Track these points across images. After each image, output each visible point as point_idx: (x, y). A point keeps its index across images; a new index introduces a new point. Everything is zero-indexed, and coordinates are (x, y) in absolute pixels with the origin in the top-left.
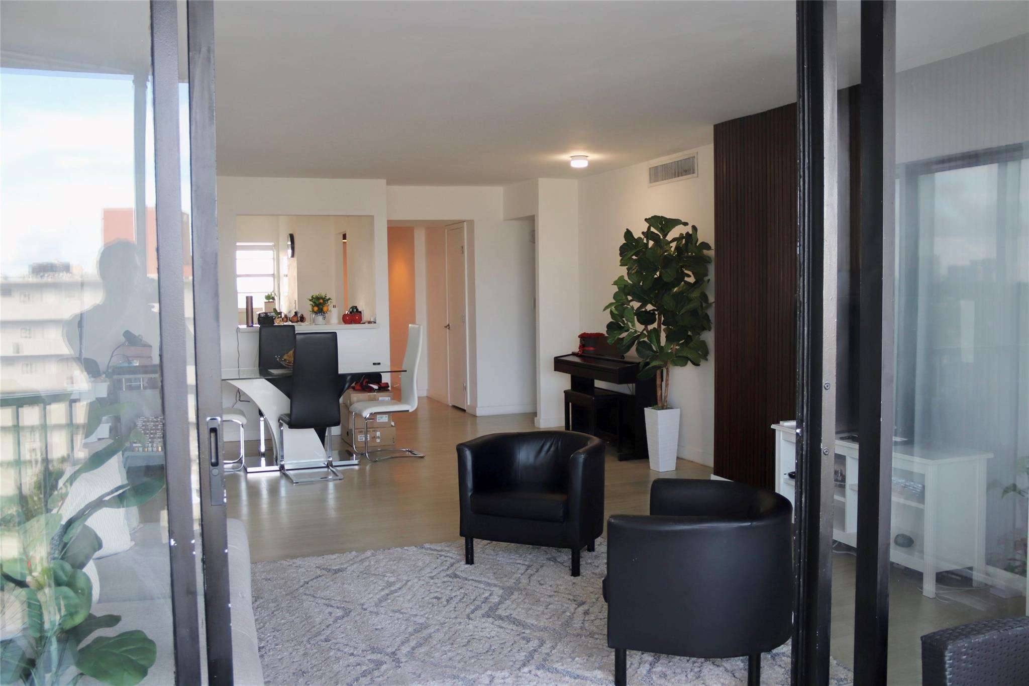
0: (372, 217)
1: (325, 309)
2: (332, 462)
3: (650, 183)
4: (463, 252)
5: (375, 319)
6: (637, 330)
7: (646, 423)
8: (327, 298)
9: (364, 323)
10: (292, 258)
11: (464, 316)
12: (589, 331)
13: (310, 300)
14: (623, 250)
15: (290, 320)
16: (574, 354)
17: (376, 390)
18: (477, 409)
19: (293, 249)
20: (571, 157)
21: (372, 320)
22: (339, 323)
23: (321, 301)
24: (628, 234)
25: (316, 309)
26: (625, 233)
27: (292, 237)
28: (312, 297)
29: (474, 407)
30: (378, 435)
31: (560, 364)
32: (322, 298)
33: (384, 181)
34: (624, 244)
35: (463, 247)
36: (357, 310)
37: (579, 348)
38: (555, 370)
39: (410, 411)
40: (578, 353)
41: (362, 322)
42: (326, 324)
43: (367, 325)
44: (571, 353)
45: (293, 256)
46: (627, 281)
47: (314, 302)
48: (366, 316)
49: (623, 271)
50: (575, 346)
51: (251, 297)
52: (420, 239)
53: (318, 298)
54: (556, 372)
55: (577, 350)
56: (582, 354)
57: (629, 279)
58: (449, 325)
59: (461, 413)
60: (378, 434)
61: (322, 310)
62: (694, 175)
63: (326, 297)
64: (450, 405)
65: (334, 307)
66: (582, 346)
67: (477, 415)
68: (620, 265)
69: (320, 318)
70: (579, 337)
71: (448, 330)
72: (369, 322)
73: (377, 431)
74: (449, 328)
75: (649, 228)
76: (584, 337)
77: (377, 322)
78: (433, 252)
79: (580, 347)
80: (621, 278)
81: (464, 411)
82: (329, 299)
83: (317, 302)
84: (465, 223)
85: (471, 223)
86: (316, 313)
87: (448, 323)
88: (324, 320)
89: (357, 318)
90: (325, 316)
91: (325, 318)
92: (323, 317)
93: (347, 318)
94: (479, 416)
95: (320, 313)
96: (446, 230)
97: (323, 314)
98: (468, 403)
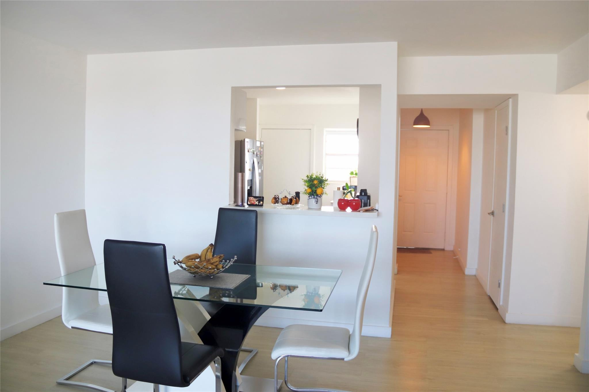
0: (379, 86)
1: (319, 191)
5: (379, 206)
8: (324, 179)
9: (367, 211)
11: (504, 206)
18: (507, 314)
21: (377, 208)
23: (316, 182)
25: (310, 191)
28: (307, 177)
29: (506, 310)
32: (318, 179)
33: (393, 44)
35: (507, 128)
47: (308, 183)
52: (479, 123)
53: (313, 179)
59: (494, 310)
61: (316, 192)
63: (322, 177)
64: (488, 294)
67: (507, 322)
69: (313, 201)
71: (492, 217)
72: (372, 211)
74: (494, 216)
77: (379, 211)
81: (497, 309)
82: (326, 180)
83: (312, 184)
84: (510, 99)
85: (515, 97)
86: (310, 195)
87: (493, 210)
88: (317, 203)
89: (354, 204)
90: (317, 199)
91: (317, 201)
92: (315, 201)
93: (343, 203)
94: (510, 324)
95: (313, 197)
96: (496, 111)
97: (315, 197)
98: (500, 303)
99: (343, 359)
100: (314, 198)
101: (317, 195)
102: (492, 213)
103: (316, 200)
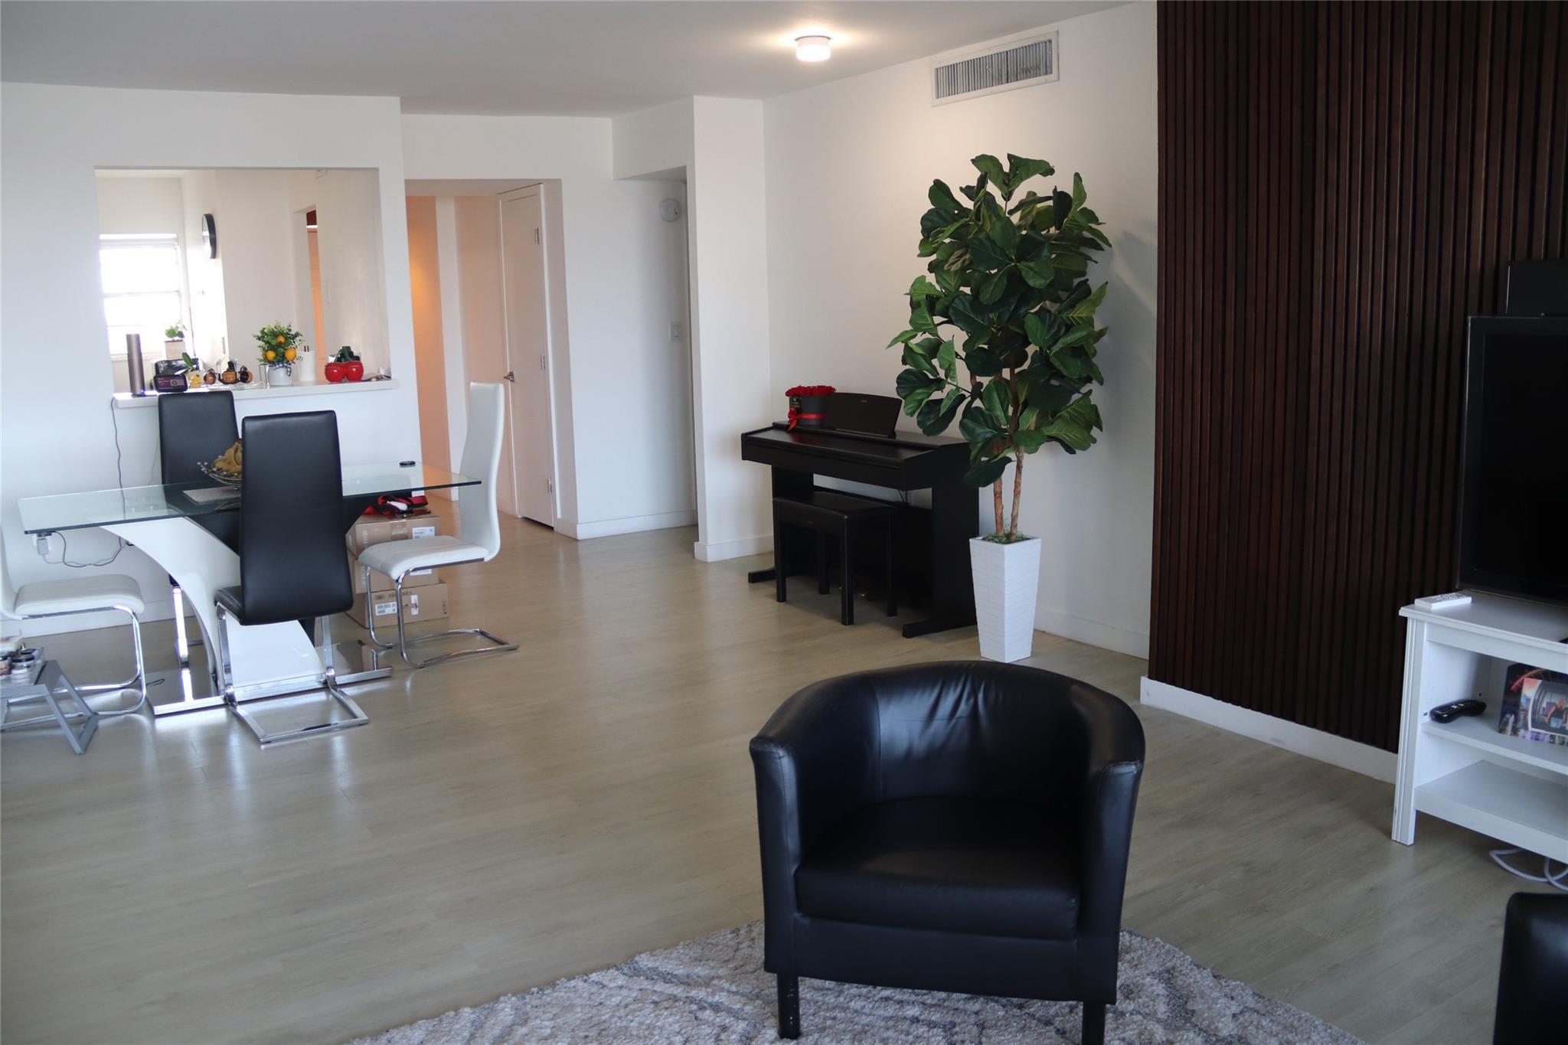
0: (377, 170)
1: (289, 354)
2: (334, 678)
3: (937, 97)
4: (538, 240)
5: (389, 371)
6: (960, 385)
7: (973, 567)
8: (293, 333)
9: (369, 380)
10: (213, 260)
11: (543, 359)
12: (806, 383)
13: (259, 339)
14: (930, 225)
15: (220, 380)
16: (777, 427)
17: (404, 512)
18: (578, 526)
19: (213, 243)
20: (797, 39)
21: (382, 372)
22: (318, 382)
23: (281, 339)
24: (939, 190)
25: (271, 355)
26: (932, 191)
27: (210, 221)
28: (263, 332)
29: (572, 523)
30: (413, 602)
31: (753, 446)
32: (282, 333)
33: (395, 101)
34: (930, 212)
35: (537, 232)
36: (351, 354)
37: (789, 417)
38: (744, 458)
39: (487, 559)
40: (788, 426)
41: (363, 378)
42: (292, 385)
43: (374, 384)
44: (771, 425)
45: (214, 255)
46: (934, 286)
47: (267, 342)
48: (369, 366)
49: (920, 267)
50: (782, 413)
51: (138, 337)
52: (447, 217)
53: (275, 334)
54: (747, 462)
55: (784, 418)
56: (797, 427)
57: (937, 282)
58: (511, 374)
59: (546, 534)
60: (414, 599)
61: (284, 356)
62: (1049, 76)
63: (290, 330)
64: (520, 517)
65: (306, 349)
66: (795, 413)
67: (579, 538)
68: (919, 256)
69: (280, 373)
70: (788, 393)
71: (510, 382)
72: (379, 378)
73: (411, 594)
74: (512, 381)
76: (796, 394)
77: (393, 376)
78: (472, 241)
79: (791, 414)
80: (920, 282)
81: (551, 528)
82: (297, 335)
83: (274, 342)
84: (541, 185)
85: (555, 185)
86: (272, 363)
87: (509, 371)
88: (289, 375)
89: (354, 370)
90: (289, 368)
91: (290, 372)
92: (286, 372)
93: (335, 371)
94: (581, 541)
95: (281, 365)
96: (500, 204)
97: (285, 365)
98: (557, 515)
99: (482, 559)
100: (283, 367)
101: (287, 362)
102: (510, 377)
103: (287, 370)
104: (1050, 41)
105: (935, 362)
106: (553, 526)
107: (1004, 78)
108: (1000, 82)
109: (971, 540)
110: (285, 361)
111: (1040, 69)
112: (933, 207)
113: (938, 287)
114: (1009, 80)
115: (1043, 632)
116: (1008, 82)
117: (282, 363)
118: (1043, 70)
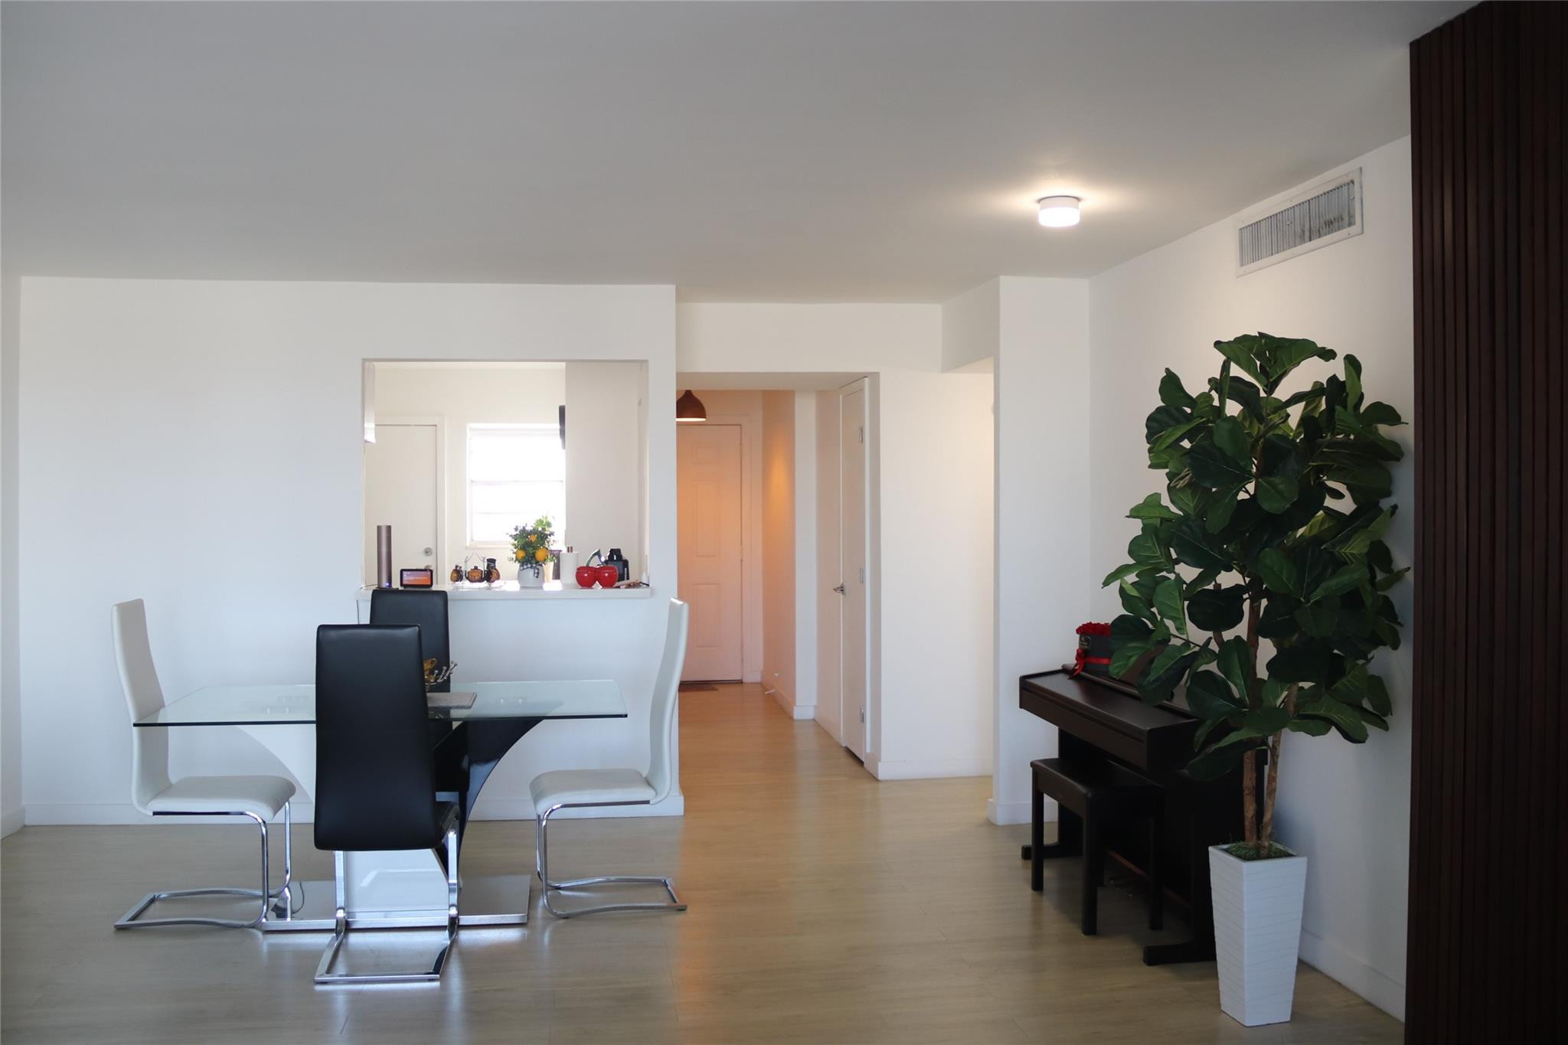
0: (646, 363)
1: (538, 556)
3: (1242, 265)
4: (862, 440)
5: (650, 577)
6: (1190, 640)
7: (1212, 885)
8: (548, 532)
9: (627, 587)
11: (862, 571)
13: (513, 537)
14: (1156, 426)
15: (467, 578)
16: (1064, 670)
18: (880, 764)
20: (1039, 201)
21: (644, 579)
23: (533, 538)
24: (1171, 384)
25: (523, 554)
26: (1163, 381)
28: (517, 530)
29: (876, 758)
31: (1032, 694)
32: (536, 533)
33: (668, 290)
34: (1159, 410)
35: (862, 430)
36: (620, 557)
37: (1076, 659)
38: (1021, 708)
40: (1074, 670)
41: (623, 585)
43: (630, 591)
44: (1060, 668)
46: (1167, 508)
47: (520, 541)
48: (634, 572)
49: (1158, 482)
50: (1065, 651)
51: (389, 528)
52: (805, 413)
53: (529, 533)
54: (1024, 711)
55: (1071, 660)
56: (1083, 673)
57: (1172, 501)
58: (843, 586)
59: (856, 768)
61: (533, 556)
62: (1352, 228)
63: (544, 529)
64: (844, 745)
66: (1084, 654)
67: (880, 778)
68: (1150, 467)
69: (531, 573)
70: (1079, 631)
71: (841, 596)
72: (637, 585)
74: (843, 593)
75: (1225, 368)
76: (1088, 631)
77: (650, 585)
78: (825, 440)
79: (1079, 656)
80: (1153, 500)
81: (861, 763)
82: (551, 534)
83: (527, 542)
84: (866, 379)
85: (874, 377)
86: (522, 563)
87: (841, 582)
88: (537, 577)
89: (606, 575)
90: (538, 569)
91: (538, 573)
92: (535, 573)
93: (586, 575)
94: (886, 781)
95: (529, 566)
96: (841, 397)
97: (534, 565)
98: (865, 751)
99: (648, 802)
100: (531, 567)
101: (537, 562)
102: (842, 589)
103: (536, 571)
104: (1353, 182)
105: (1154, 610)
106: (863, 760)
107: (1307, 234)
108: (1303, 241)
109: (1210, 849)
110: (534, 561)
111: (1342, 219)
112: (1163, 404)
113: (1173, 509)
114: (1312, 238)
115: (1340, 984)
116: (1310, 240)
117: (531, 564)
118: (1346, 219)
